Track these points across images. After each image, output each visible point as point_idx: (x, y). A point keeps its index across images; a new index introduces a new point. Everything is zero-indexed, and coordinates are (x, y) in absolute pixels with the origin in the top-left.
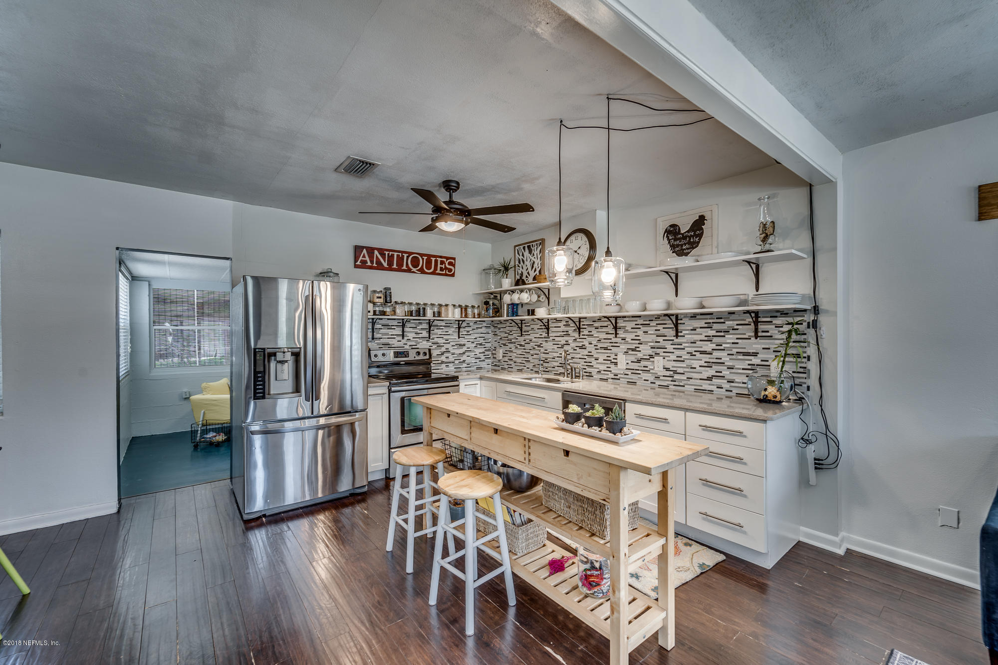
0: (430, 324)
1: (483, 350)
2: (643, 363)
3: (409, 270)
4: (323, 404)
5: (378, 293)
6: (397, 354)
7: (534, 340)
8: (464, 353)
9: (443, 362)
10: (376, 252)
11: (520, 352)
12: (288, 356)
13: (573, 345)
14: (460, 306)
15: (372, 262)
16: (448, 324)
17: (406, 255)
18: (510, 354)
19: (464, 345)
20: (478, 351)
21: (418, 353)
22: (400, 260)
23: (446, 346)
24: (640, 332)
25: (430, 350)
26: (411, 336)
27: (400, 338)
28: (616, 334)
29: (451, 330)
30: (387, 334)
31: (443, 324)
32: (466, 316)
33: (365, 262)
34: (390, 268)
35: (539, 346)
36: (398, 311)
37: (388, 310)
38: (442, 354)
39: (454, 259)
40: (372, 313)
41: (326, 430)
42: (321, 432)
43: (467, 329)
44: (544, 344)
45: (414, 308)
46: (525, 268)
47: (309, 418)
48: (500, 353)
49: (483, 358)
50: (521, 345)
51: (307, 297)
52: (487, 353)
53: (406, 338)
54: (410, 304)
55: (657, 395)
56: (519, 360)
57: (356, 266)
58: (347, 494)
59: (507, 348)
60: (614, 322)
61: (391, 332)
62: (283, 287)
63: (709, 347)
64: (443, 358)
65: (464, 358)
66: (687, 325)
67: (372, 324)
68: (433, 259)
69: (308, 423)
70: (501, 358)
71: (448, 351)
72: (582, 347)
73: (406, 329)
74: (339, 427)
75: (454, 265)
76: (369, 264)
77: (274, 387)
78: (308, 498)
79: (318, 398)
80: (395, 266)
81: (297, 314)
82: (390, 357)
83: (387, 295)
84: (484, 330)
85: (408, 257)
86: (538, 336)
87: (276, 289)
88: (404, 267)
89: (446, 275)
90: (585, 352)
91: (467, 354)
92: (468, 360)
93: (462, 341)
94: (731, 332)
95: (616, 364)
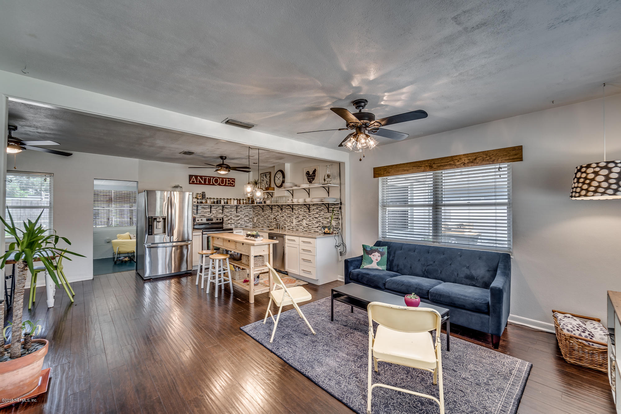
0: (223, 207)
1: (248, 218)
2: (300, 222)
3: (213, 184)
4: (175, 238)
5: (200, 194)
6: (208, 220)
7: (267, 214)
8: (239, 220)
9: (229, 223)
10: (199, 177)
11: (262, 219)
12: (161, 220)
13: (280, 215)
14: (237, 199)
15: (197, 181)
16: (232, 207)
17: (212, 178)
18: (259, 220)
19: (239, 216)
20: (245, 219)
21: (217, 219)
22: (209, 180)
23: (231, 216)
24: (299, 211)
25: (223, 218)
26: (214, 212)
27: (209, 213)
28: (293, 211)
29: (233, 210)
30: (204, 211)
31: (229, 207)
32: (240, 203)
33: (194, 181)
34: (205, 184)
35: (269, 216)
36: (208, 201)
37: (204, 201)
38: (229, 220)
39: (234, 179)
40: (196, 203)
41: (176, 247)
42: (174, 248)
43: (241, 209)
44: (271, 216)
45: (215, 200)
46: (264, 183)
47: (168, 243)
48: (255, 219)
49: (248, 222)
50: (263, 216)
51: (169, 198)
52: (250, 220)
53: (212, 213)
54: (214, 199)
55: (304, 234)
56: (262, 222)
57: (190, 183)
58: (184, 273)
59: (258, 217)
60: (292, 207)
61: (205, 210)
62: (158, 194)
63: (317, 216)
64: (229, 222)
65: (239, 221)
66: (312, 208)
67: (196, 207)
68: (225, 179)
69: (168, 244)
70: (255, 222)
71: (231, 219)
72: (283, 217)
73: (212, 209)
74: (181, 247)
75: (234, 182)
76: (196, 182)
77: (156, 231)
78: (168, 273)
79: (173, 235)
80: (207, 183)
81: (164, 203)
82: (204, 220)
83: (203, 195)
84: (249, 210)
85: (213, 179)
86: (268, 212)
87: (156, 195)
88: (211, 183)
89: (230, 186)
90: (284, 218)
91: (240, 220)
92: (241, 222)
93: (238, 214)
94: (323, 210)
95: (293, 223)
